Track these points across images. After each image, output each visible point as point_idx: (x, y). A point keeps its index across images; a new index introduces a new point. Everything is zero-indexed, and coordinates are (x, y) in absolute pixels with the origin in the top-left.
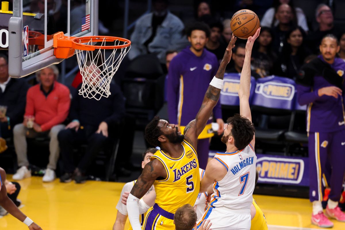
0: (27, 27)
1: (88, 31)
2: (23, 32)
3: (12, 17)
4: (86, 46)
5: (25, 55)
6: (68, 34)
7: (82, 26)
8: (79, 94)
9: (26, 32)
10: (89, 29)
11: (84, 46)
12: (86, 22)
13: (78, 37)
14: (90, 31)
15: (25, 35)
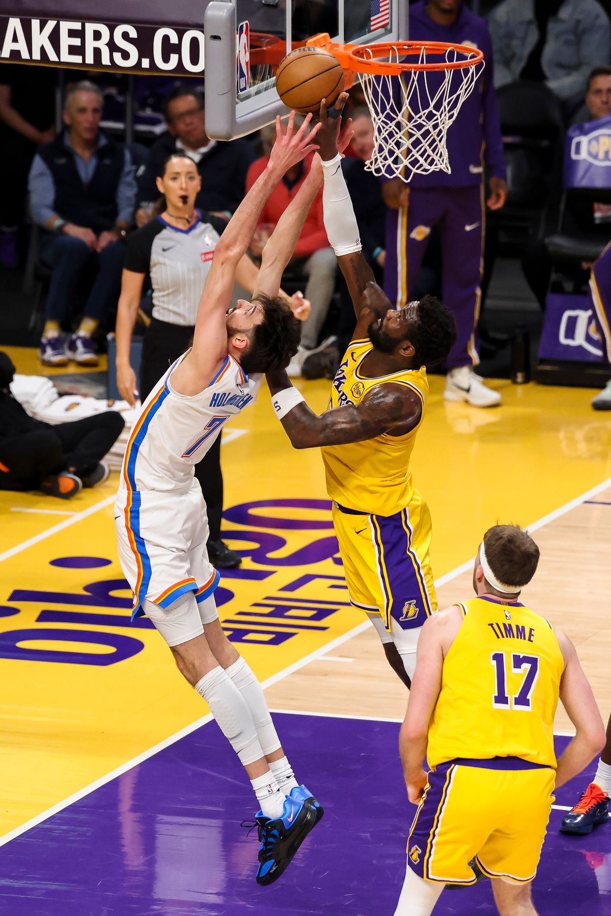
0: (247, 24)
1: (386, 30)
2: (238, 36)
3: (211, 3)
4: (380, 66)
5: (242, 87)
6: (339, 39)
7: (372, 18)
8: (365, 168)
9: (244, 36)
10: (389, 27)
11: (377, 64)
12: (381, 9)
13: (363, 46)
14: (390, 31)
15: (242, 42)
